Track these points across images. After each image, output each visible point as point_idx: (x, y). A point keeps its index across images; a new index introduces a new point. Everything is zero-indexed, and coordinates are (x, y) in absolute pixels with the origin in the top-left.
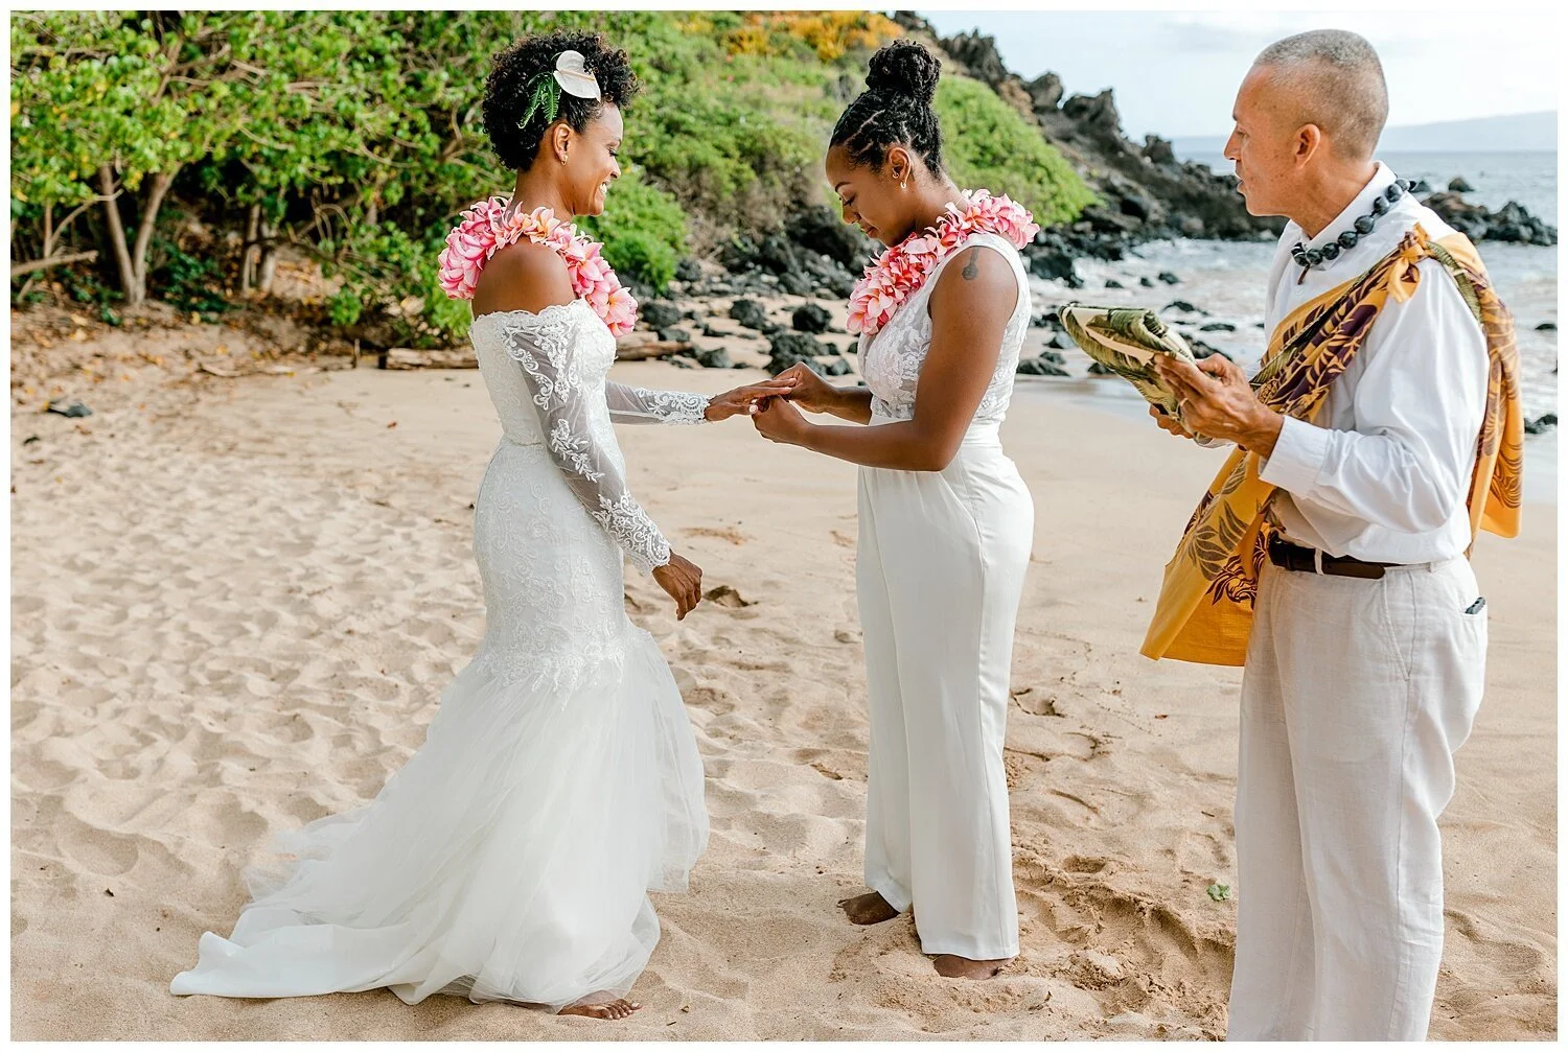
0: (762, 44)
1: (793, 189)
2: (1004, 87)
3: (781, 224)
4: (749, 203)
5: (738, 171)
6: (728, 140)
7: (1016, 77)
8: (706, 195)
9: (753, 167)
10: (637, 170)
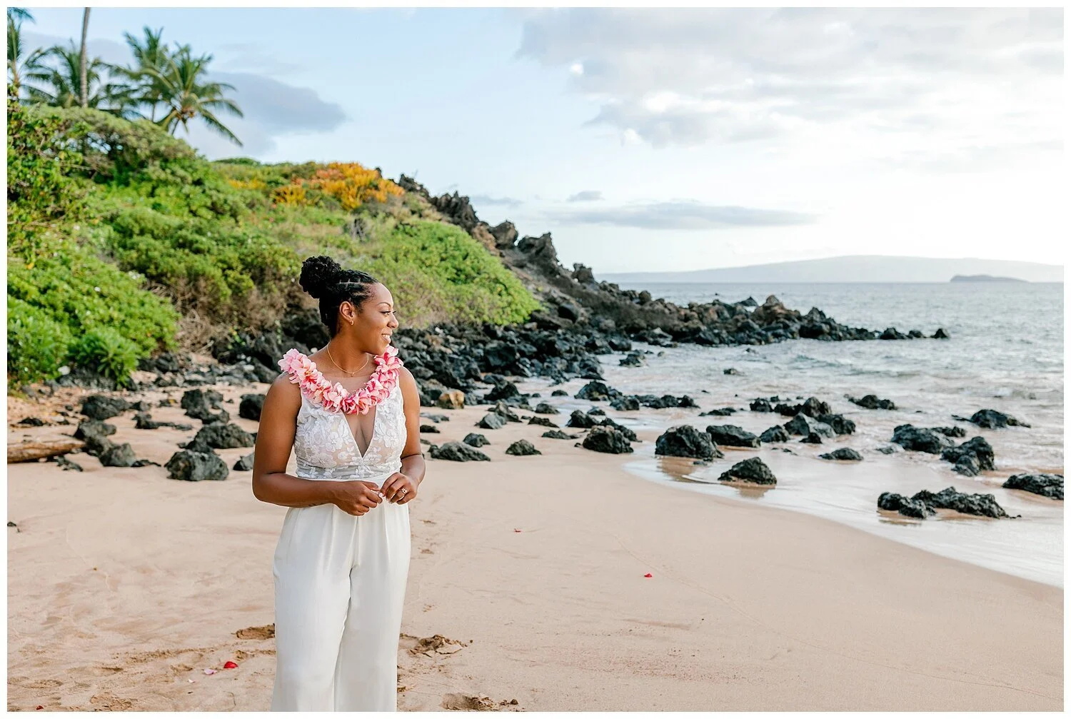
0: (300, 197)
1: (290, 296)
2: (476, 230)
3: (278, 323)
4: (249, 307)
5: (239, 280)
6: (231, 254)
7: (484, 224)
8: (203, 299)
9: (253, 278)
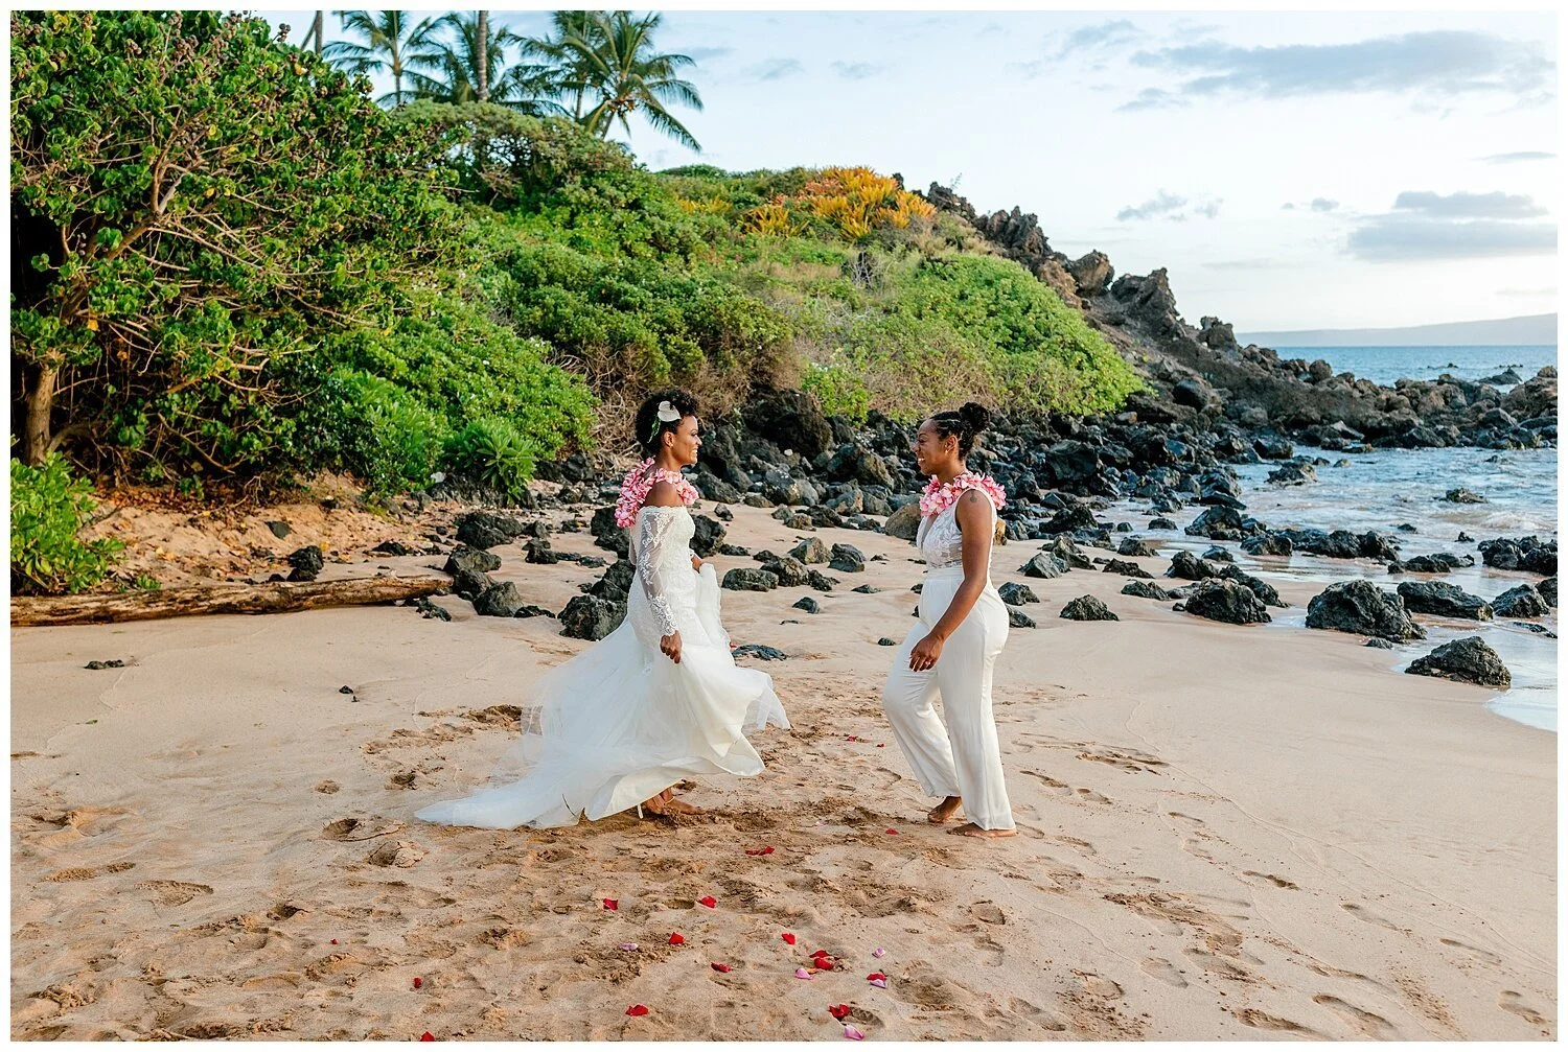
0: (780, 223)
1: (757, 371)
2: (1045, 267)
3: (737, 412)
4: (696, 387)
5: (683, 349)
6: (673, 311)
7: (1059, 256)
8: (631, 376)
9: (703, 345)
10: (539, 344)
